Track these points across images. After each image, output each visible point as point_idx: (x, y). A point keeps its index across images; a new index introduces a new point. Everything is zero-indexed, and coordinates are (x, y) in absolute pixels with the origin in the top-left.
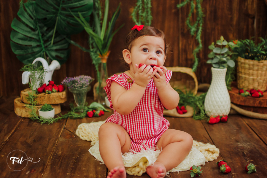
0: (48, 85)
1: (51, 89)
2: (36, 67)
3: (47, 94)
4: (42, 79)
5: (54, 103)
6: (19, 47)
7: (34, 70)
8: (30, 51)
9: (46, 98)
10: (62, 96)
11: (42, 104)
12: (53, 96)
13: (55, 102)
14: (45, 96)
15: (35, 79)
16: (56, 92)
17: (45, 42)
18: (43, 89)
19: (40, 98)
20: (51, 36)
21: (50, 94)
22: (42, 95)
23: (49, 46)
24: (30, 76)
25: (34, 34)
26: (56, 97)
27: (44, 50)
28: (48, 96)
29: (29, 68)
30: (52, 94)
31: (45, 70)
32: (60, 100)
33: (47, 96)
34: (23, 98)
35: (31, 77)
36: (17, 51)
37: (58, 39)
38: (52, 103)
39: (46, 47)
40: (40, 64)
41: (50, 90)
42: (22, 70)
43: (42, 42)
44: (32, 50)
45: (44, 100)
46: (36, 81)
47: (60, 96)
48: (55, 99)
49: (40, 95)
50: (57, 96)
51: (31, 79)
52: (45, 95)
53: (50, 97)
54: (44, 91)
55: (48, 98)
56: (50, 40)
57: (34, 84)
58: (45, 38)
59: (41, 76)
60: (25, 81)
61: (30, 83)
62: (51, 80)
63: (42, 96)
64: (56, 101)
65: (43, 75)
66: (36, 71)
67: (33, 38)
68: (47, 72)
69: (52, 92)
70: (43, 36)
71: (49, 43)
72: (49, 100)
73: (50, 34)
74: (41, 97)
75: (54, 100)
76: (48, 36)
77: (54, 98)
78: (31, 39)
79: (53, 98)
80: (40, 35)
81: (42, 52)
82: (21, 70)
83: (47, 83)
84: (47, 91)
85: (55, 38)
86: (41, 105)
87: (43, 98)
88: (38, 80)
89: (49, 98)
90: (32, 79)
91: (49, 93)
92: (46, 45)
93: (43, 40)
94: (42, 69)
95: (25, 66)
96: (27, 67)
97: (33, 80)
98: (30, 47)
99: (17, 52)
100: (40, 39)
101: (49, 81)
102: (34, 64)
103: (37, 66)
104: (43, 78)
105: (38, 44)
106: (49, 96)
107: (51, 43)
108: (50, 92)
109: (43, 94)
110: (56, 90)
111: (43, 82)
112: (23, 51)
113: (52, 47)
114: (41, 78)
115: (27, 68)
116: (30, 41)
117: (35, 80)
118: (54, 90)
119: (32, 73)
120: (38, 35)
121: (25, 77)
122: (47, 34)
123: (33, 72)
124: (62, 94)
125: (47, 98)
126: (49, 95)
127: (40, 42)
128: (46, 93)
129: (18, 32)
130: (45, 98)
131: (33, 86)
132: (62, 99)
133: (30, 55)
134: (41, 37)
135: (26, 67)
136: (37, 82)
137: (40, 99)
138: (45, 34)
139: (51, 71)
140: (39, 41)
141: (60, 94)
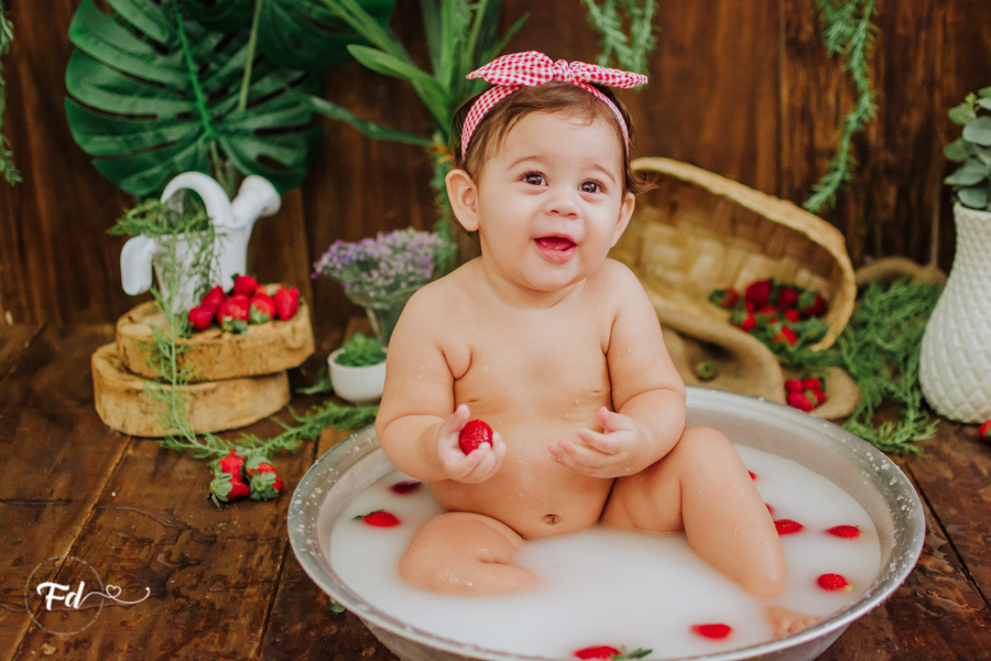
0: (232, 293)
1: (244, 313)
2: (178, 215)
3: (227, 336)
4: (208, 267)
5: (260, 372)
6: (103, 122)
7: (168, 233)
8: (148, 138)
9: (226, 350)
10: (294, 338)
11: (210, 378)
12: (252, 340)
13: (265, 367)
14: (220, 345)
15: (177, 268)
16: (264, 322)
17: (215, 97)
18: (210, 312)
19: (201, 352)
20: (239, 74)
21: (243, 333)
22: (210, 341)
23: (232, 116)
24: (157, 259)
25: (164, 67)
26: (269, 345)
27: (209, 132)
28: (234, 342)
29: (148, 222)
30: (252, 330)
31: (217, 231)
32: (285, 353)
33: (230, 342)
34: (129, 353)
35: (160, 263)
36: (97, 139)
37: (267, 85)
38: (252, 372)
39: (218, 120)
40: (193, 199)
41: (242, 318)
42: (120, 229)
43: (201, 98)
44: (158, 136)
45: (218, 363)
46: (185, 278)
47: (284, 341)
48: (264, 355)
49: (199, 338)
50: (271, 340)
51: (159, 271)
52: (219, 337)
53: (243, 346)
54: (215, 322)
55: (234, 353)
56: (232, 89)
57: (177, 293)
58: (214, 84)
59: (204, 255)
60: (134, 279)
61: (158, 289)
62: (242, 272)
63: (209, 346)
64: (266, 362)
65: (211, 253)
66: (181, 236)
67: (161, 85)
68: (224, 235)
69: (250, 322)
70: (204, 73)
71: (231, 102)
72: (239, 360)
73: (234, 63)
74: (205, 349)
75: (261, 356)
76: (224, 71)
77: (259, 350)
78: (152, 88)
79: (254, 350)
80: (193, 67)
81: (200, 142)
82: (114, 231)
83: (228, 285)
84: (230, 323)
85: (254, 79)
86: (207, 381)
87: (212, 350)
88: (190, 275)
89: (237, 350)
90: (165, 270)
91: (236, 332)
92: (216, 111)
93: (205, 90)
94: (205, 225)
95: (134, 212)
96: (143, 215)
97: (168, 274)
98: (147, 123)
99: (95, 145)
100: (190, 85)
101: (236, 278)
102: (167, 203)
103: (180, 208)
104: (213, 265)
105: (184, 107)
106: (238, 342)
107: (236, 105)
108: (241, 325)
109: (211, 334)
110: (267, 315)
111: (213, 281)
112: (119, 139)
113: (244, 118)
114: (203, 267)
115: (140, 222)
116: (148, 95)
117: (176, 276)
118: (257, 316)
119: (165, 245)
120: (183, 69)
121: (136, 262)
122: (222, 64)
123: (165, 238)
124: (294, 330)
125: (230, 351)
126: (238, 337)
127: (193, 99)
128: (224, 331)
129: (97, 61)
130: (219, 351)
131: (170, 300)
132: (291, 350)
133: (148, 156)
134: (194, 78)
135: (135, 217)
136: (186, 283)
137: (201, 357)
138: (213, 66)
139: (243, 229)
140: (186, 94)
141: (285, 328)
